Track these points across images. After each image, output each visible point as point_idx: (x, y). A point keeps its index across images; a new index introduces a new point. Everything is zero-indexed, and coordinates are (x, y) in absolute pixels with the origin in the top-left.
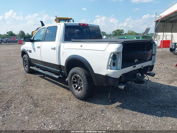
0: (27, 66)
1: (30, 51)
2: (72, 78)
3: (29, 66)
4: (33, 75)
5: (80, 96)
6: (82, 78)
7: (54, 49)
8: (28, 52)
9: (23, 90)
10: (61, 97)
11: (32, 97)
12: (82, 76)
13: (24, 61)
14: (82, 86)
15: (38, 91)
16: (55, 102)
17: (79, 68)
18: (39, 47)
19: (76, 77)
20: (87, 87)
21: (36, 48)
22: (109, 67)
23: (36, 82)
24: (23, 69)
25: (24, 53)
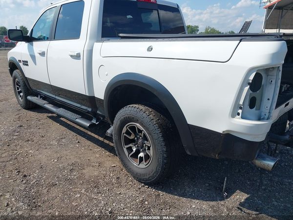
0: (22, 94)
1: (26, 63)
2: (124, 130)
3: (26, 95)
4: (36, 114)
5: (144, 175)
6: (149, 134)
7: (77, 57)
8: (21, 64)
9: (6, 154)
10: (96, 173)
11: (25, 176)
12: (151, 128)
13: (16, 83)
14: (151, 153)
15: (43, 156)
16: (83, 191)
17: (141, 107)
18: (43, 54)
19: (133, 128)
20: (164, 158)
21: (37, 55)
22: (240, 111)
23: (40, 131)
24: (14, 101)
25: (13, 66)
